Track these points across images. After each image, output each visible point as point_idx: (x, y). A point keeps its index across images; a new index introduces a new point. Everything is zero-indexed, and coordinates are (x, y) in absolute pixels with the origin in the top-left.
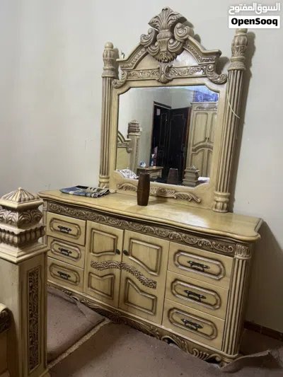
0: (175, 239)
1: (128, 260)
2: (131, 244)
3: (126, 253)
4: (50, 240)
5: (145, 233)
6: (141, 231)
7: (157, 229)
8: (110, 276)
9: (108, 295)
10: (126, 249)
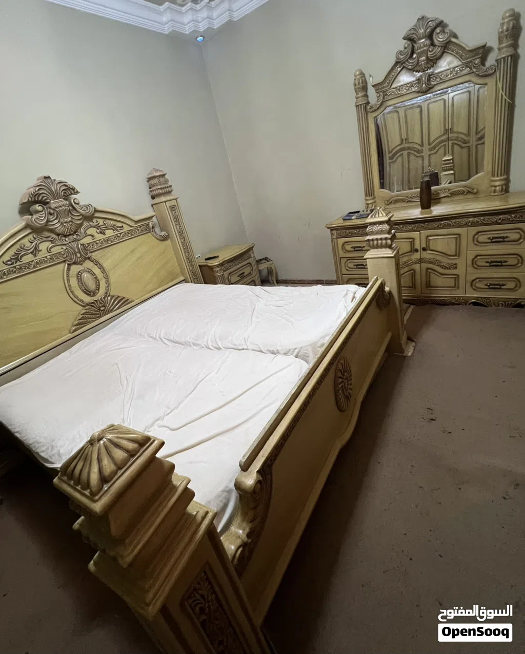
0: (474, 224)
1: (427, 255)
2: (428, 241)
3: (424, 249)
4: (343, 261)
5: (442, 228)
6: (438, 228)
7: (453, 221)
8: (411, 272)
9: (410, 287)
10: (424, 245)
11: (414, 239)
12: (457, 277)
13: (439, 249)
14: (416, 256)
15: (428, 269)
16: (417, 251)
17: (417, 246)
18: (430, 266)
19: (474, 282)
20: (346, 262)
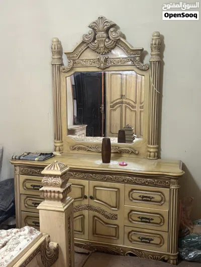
2: (95, 190)
3: (91, 198)
5: (105, 181)
6: (102, 180)
7: (114, 176)
9: (79, 231)
10: (92, 194)
11: (84, 187)
12: (117, 228)
13: (103, 199)
14: (86, 202)
15: (94, 216)
16: (86, 197)
17: (86, 194)
18: (97, 214)
19: (130, 234)
20: (25, 199)
